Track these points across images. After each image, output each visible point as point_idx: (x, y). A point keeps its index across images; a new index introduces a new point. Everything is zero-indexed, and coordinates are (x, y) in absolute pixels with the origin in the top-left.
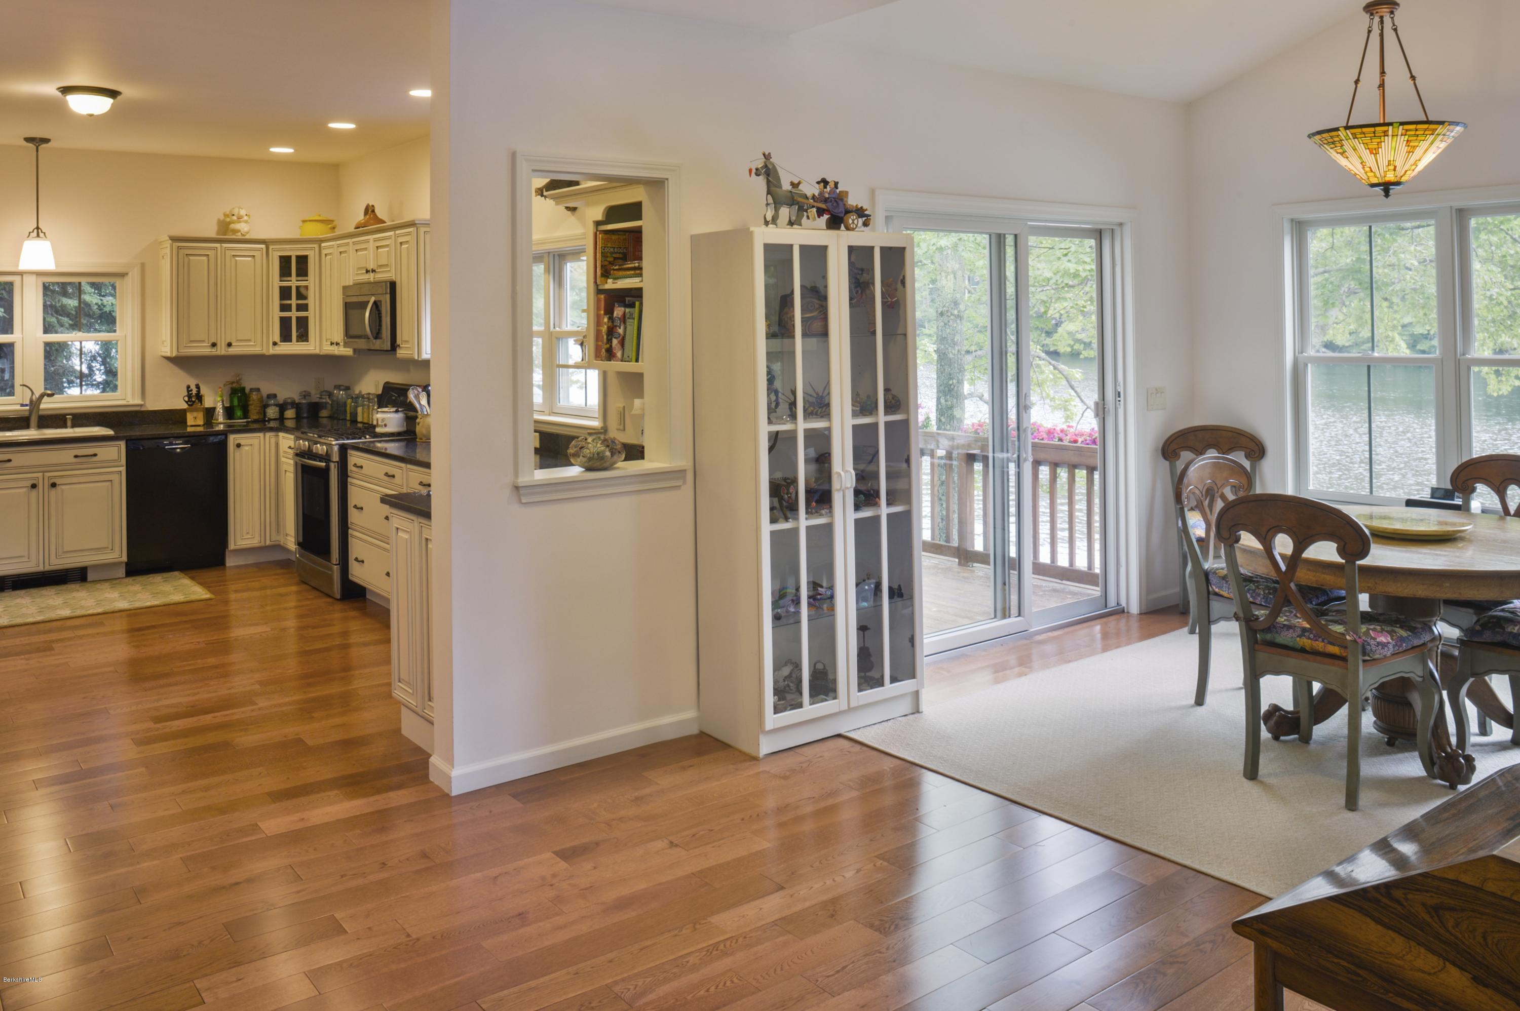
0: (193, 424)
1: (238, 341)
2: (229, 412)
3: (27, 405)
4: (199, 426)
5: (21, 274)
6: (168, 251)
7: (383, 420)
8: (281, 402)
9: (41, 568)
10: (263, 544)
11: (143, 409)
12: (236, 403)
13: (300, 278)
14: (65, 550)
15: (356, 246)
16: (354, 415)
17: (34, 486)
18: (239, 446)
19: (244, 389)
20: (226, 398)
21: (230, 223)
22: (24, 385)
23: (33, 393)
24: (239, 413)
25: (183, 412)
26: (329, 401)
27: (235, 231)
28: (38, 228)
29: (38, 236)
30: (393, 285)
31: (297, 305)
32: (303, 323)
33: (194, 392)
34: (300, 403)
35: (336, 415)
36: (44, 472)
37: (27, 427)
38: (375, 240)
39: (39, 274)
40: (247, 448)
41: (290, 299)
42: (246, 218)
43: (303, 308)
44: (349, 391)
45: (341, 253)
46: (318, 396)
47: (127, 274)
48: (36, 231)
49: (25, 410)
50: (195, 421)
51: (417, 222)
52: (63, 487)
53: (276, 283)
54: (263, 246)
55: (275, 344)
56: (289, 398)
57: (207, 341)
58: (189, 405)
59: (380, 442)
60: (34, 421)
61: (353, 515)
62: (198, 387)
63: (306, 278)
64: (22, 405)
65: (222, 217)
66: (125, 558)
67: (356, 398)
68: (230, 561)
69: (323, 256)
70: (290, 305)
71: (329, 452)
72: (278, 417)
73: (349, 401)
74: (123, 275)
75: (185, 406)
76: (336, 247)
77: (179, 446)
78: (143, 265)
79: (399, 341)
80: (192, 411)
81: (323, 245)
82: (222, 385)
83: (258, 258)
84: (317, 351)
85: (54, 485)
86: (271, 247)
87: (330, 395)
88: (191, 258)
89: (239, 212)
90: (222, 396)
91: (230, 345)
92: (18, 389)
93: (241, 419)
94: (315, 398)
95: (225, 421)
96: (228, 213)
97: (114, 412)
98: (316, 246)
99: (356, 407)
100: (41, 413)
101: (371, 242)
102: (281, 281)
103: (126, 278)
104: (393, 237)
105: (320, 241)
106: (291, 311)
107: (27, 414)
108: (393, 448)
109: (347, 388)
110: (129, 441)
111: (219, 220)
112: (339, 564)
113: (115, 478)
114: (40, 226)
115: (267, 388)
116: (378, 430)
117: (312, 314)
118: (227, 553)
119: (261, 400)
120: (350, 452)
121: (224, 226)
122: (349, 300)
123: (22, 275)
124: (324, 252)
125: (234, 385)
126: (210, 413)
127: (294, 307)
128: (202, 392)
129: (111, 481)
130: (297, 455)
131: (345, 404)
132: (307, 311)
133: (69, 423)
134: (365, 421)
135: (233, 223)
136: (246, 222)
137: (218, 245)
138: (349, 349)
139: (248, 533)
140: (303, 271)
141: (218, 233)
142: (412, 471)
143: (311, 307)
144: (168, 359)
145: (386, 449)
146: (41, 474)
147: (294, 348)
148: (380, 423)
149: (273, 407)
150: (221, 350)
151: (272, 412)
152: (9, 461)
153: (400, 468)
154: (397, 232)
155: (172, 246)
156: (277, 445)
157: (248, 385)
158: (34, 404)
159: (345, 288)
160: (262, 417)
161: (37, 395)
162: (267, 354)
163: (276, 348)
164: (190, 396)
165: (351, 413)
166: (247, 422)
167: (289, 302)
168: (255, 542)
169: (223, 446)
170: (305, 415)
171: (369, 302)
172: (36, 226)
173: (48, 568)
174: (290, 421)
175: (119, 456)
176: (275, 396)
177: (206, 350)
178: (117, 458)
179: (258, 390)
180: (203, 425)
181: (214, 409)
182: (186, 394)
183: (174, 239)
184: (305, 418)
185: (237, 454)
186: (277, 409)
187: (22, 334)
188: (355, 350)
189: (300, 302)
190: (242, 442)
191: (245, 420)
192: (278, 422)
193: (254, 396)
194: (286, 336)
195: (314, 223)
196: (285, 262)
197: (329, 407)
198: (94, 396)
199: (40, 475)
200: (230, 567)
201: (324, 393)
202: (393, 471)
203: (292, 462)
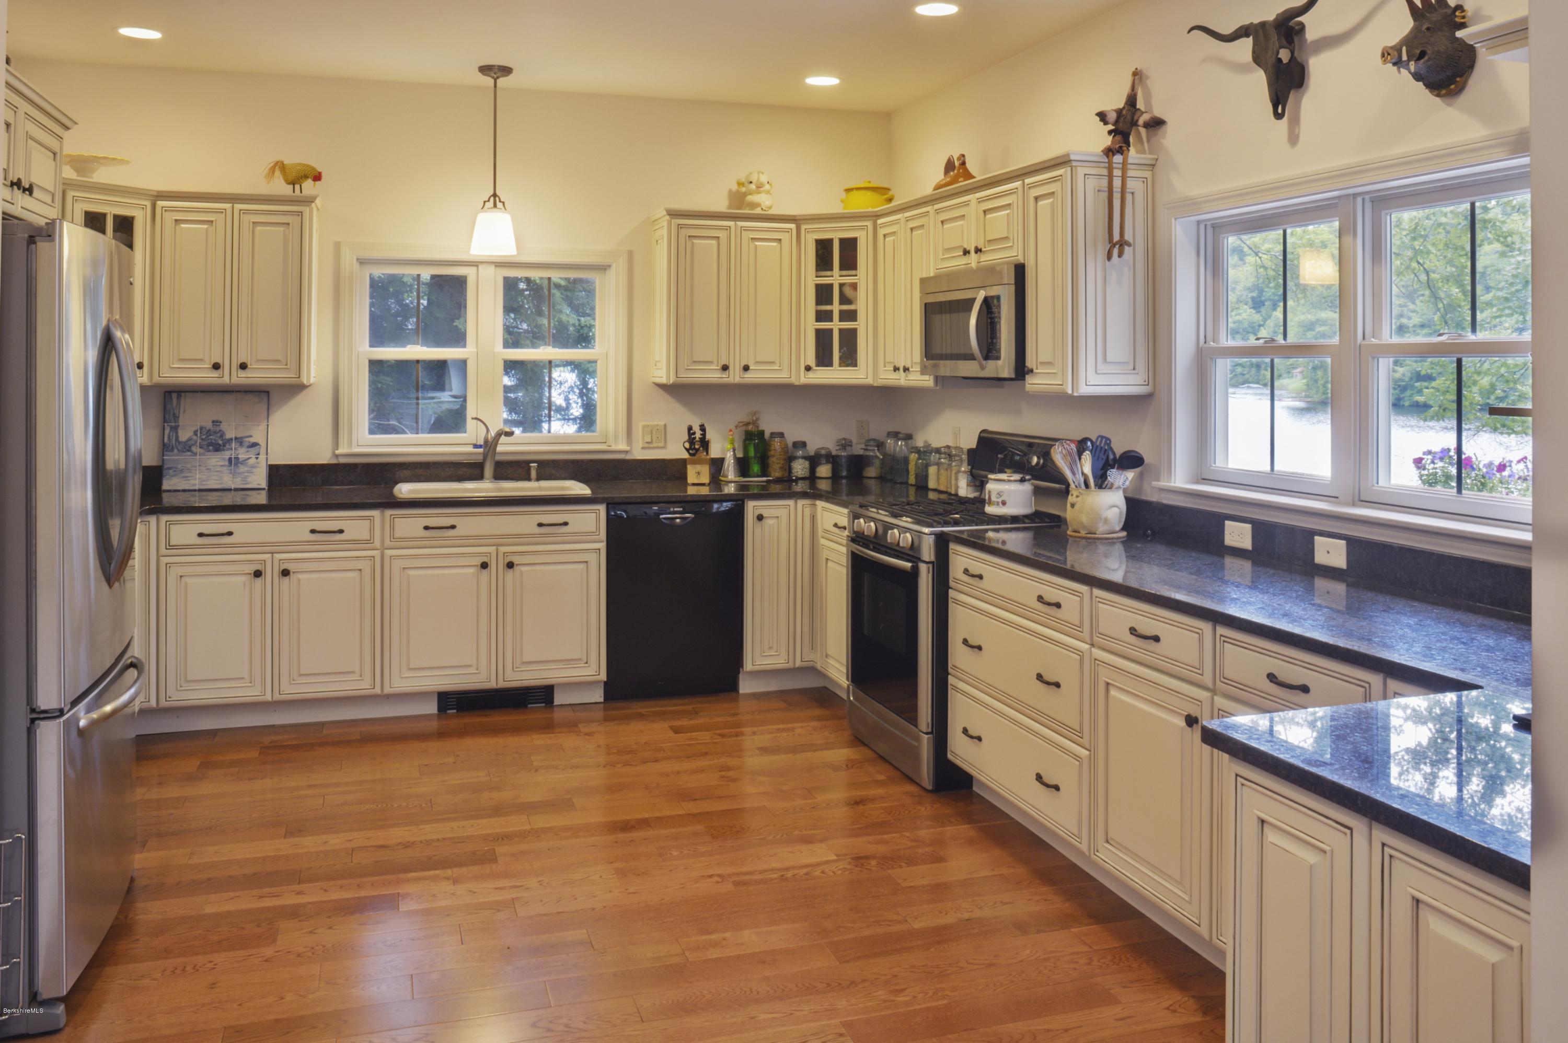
0: (696, 481)
1: (757, 362)
2: (743, 466)
3: (480, 446)
4: (703, 485)
5: (475, 264)
6: (664, 232)
7: (999, 494)
8: (812, 453)
9: (493, 685)
10: (791, 665)
11: (629, 457)
12: (752, 453)
13: (844, 273)
14: (525, 660)
15: (940, 215)
16: (923, 478)
17: (484, 566)
18: (760, 518)
19: (762, 433)
20: (738, 445)
21: (745, 195)
22: (477, 419)
23: (488, 430)
24: (756, 468)
25: (683, 463)
26: (878, 454)
27: (754, 205)
28: (495, 195)
29: (495, 205)
30: (1020, 270)
31: (841, 312)
32: (849, 338)
33: (698, 435)
34: (837, 456)
35: (889, 477)
36: (497, 545)
37: (480, 477)
38: (980, 201)
39: (500, 264)
40: (771, 522)
41: (831, 303)
42: (767, 187)
43: (850, 316)
44: (910, 442)
45: (912, 229)
46: (863, 446)
47: (610, 266)
48: (492, 199)
49: (478, 454)
50: (698, 475)
51: (1072, 157)
52: (524, 569)
53: (810, 279)
54: (793, 226)
55: (808, 368)
56: (823, 448)
57: (715, 362)
58: (690, 454)
59: (997, 530)
60: (488, 470)
61: (958, 655)
62: (702, 428)
63: (853, 272)
64: (476, 446)
65: (735, 187)
66: (603, 676)
67: (925, 453)
68: (746, 686)
69: (880, 237)
70: (831, 312)
71: (916, 543)
72: (807, 475)
73: (913, 456)
74: (603, 268)
75: (686, 455)
76: (903, 222)
77: (676, 516)
78: (630, 254)
79: (1030, 362)
80: (694, 463)
81: (879, 221)
82: (733, 427)
83: (786, 242)
84: (870, 381)
85: (510, 565)
86: (803, 227)
87: (880, 445)
88: (696, 241)
89: (758, 178)
90: (732, 443)
91: (746, 368)
92: (471, 424)
93: (758, 476)
94: (858, 450)
95: (737, 479)
96: (743, 180)
97: (591, 461)
98: (869, 224)
99: (927, 466)
100: (498, 458)
101: (973, 204)
102: (817, 277)
103: (608, 271)
104: (1020, 191)
105: (876, 216)
106: (832, 321)
107: (481, 458)
108: (1016, 541)
109: (909, 437)
110: (611, 505)
111: (730, 191)
112: (931, 733)
113: (592, 558)
114: (498, 193)
115: (793, 434)
116: (989, 509)
117: (861, 325)
118: (741, 676)
119: (785, 449)
120: (953, 546)
121: (738, 198)
122: (931, 299)
123: (477, 266)
124: (882, 232)
125: (750, 427)
126: (717, 465)
127: (836, 316)
128: (708, 437)
129: (587, 562)
130: (853, 540)
131: (906, 461)
132: (856, 320)
133: (533, 474)
134: (942, 488)
135: (751, 194)
136: (768, 192)
137: (731, 223)
138: (926, 377)
139: (770, 648)
140: (849, 263)
141: (729, 208)
142: (1103, 601)
143: (861, 315)
144: (663, 387)
145: (1004, 542)
146: (494, 548)
147: (836, 375)
148: (993, 498)
149: (801, 461)
150: (735, 376)
151: (800, 468)
152: (453, 527)
153: (1074, 592)
154: (1028, 181)
155: (670, 224)
156: (813, 518)
157: (768, 426)
158: (490, 445)
159: (923, 281)
160: (787, 474)
161: (493, 433)
162: (797, 383)
163: (810, 374)
164: (691, 441)
165: (917, 476)
166: (768, 481)
167: (828, 308)
168: (779, 661)
169: (736, 518)
170: (844, 474)
171: (974, 300)
172: (492, 193)
173: (502, 684)
174: (824, 481)
175: (598, 528)
176: (804, 444)
177: (713, 376)
178: (593, 529)
179: (781, 435)
180: (709, 484)
181: (722, 460)
182: (687, 438)
183: (673, 214)
184: (843, 477)
185: (758, 531)
186: (807, 464)
187: (477, 348)
188: (937, 379)
189: (845, 307)
190: (765, 513)
191: (765, 479)
192: (807, 482)
193: (777, 444)
194: (824, 359)
195: (863, 192)
196: (823, 248)
197: (877, 463)
198: (566, 436)
199: (492, 549)
200: (745, 695)
201: (872, 443)
202: (1052, 594)
203: (844, 550)
